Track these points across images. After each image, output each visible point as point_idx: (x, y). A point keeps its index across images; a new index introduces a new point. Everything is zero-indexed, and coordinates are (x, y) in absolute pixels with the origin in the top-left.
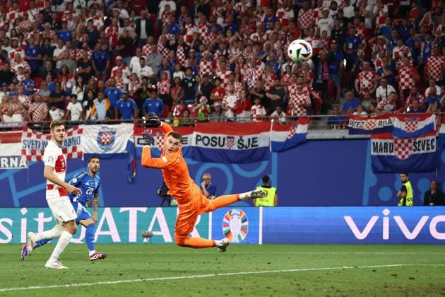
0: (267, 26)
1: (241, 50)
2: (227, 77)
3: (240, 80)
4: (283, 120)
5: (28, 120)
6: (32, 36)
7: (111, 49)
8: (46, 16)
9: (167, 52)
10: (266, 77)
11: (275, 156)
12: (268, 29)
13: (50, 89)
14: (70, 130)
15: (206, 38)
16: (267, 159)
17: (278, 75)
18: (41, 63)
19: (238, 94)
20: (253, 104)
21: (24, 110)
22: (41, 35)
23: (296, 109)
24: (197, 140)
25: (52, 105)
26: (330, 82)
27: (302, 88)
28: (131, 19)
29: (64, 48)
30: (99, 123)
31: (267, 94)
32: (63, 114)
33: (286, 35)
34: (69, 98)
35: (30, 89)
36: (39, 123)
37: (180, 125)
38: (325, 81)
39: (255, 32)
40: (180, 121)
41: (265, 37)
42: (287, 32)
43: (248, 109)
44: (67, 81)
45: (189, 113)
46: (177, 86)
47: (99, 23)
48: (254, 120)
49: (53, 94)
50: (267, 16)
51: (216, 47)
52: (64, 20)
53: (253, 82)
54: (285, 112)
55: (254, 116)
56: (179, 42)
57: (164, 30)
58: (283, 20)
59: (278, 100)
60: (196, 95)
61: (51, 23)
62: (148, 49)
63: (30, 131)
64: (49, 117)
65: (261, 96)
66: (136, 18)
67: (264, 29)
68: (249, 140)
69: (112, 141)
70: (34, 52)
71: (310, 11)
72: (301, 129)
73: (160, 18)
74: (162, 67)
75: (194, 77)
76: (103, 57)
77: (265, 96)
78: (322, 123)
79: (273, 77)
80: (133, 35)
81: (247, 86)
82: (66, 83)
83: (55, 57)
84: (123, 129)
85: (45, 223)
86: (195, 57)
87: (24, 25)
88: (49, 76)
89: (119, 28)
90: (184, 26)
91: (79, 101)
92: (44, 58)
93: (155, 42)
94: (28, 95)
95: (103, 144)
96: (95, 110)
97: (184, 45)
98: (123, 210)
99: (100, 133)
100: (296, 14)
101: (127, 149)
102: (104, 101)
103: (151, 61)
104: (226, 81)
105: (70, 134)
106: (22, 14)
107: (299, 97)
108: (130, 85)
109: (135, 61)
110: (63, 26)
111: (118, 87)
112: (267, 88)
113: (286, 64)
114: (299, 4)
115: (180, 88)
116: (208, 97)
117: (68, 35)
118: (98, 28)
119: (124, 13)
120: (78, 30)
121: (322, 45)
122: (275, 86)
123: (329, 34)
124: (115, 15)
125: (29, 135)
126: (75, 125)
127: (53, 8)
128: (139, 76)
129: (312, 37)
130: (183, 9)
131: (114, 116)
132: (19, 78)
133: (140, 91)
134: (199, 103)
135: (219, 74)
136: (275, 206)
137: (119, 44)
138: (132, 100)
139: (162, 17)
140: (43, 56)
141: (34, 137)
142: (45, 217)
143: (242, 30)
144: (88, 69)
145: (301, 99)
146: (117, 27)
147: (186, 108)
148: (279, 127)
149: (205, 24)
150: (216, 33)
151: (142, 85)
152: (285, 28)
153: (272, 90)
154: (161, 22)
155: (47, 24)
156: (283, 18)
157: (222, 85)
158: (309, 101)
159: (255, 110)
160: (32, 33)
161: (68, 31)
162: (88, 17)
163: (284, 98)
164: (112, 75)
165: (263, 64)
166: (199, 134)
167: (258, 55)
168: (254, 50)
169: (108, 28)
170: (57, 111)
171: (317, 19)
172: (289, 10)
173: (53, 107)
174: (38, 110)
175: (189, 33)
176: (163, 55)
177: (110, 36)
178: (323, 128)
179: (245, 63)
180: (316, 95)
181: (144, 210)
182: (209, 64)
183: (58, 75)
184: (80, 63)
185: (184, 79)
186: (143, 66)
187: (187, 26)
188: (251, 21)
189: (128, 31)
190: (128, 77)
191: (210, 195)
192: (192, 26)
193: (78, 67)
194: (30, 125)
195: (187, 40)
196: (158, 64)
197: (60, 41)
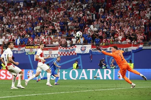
0: (131, 16)
1: (123, 23)
2: (119, 31)
3: (123, 31)
4: (136, 43)
5: (60, 43)
6: (61, 19)
7: (84, 23)
8: (65, 13)
9: (101, 24)
10: (131, 31)
11: (133, 54)
12: (131, 17)
13: (67, 34)
14: (72, 47)
15: (113, 19)
16: (131, 55)
17: (134, 30)
18: (64, 27)
19: (122, 36)
20: (127, 39)
21: (59, 41)
22: (64, 19)
23: (139, 40)
24: (110, 49)
25: (67, 39)
26: (150, 32)
27: (141, 34)
28: (90, 14)
29: (71, 22)
30: (81, 44)
31: (131, 36)
32: (70, 42)
33: (136, 18)
34: (72, 37)
35: (61, 35)
36: (64, 45)
37: (105, 45)
38: (148, 32)
39: (127, 18)
40: (105, 44)
41: (130, 19)
42: (137, 18)
43: (125, 40)
44: (72, 32)
45: (108, 41)
46: (104, 33)
47: (81, 15)
48: (127, 43)
49: (68, 36)
50: (131, 13)
51: (116, 22)
52: (71, 14)
53: (127, 32)
54: (136, 41)
55: (127, 42)
56: (105, 21)
57: (100, 17)
58: (136, 14)
59: (134, 38)
61: (67, 15)
62: (95, 23)
63: (61, 47)
64: (66, 43)
65: (129, 36)
66: (92, 14)
67: (130, 17)
68: (125, 49)
69: (85, 50)
70: (62, 24)
71: (144, 11)
72: (141, 46)
73: (99, 14)
74: (100, 28)
75: (109, 31)
77: (130, 36)
78: (147, 44)
79: (132, 31)
80: (91, 19)
81: (125, 33)
82: (71, 33)
83: (68, 25)
84: (88, 46)
85: (65, 74)
86: (110, 25)
87: (59, 16)
88: (66, 31)
89: (87, 17)
90: (106, 16)
91: (75, 38)
92: (65, 25)
93: (98, 21)
94: (60, 36)
95: (82, 50)
96: (80, 41)
97: (106, 22)
98: (88, 70)
99: (82, 47)
100: (139, 12)
101: (89, 52)
102: (83, 38)
103: (97, 26)
104: (119, 32)
105: (73, 48)
106: (58, 13)
107: (140, 37)
108: (90, 33)
109: (92, 26)
110: (70, 16)
111: (87, 34)
112: (131, 34)
113: (137, 27)
114: (140, 9)
116: (113, 37)
118: (81, 17)
119: (88, 12)
120: (75, 17)
121: (147, 22)
122: (133, 33)
123: (149, 18)
124: (86, 13)
125: (61, 48)
126: (74, 45)
127: (68, 11)
128: (93, 31)
129: (144, 19)
130: (106, 11)
131: (86, 42)
132: (58, 31)
133: (93, 35)
134: (111, 38)
135: (116, 30)
136: (133, 69)
137: (87, 21)
138: (91, 37)
139: (100, 13)
140: (64, 25)
141: (62, 49)
142: (65, 72)
143: (123, 17)
144: (78, 29)
145: (141, 37)
146: (86, 16)
147: (107, 40)
148: (134, 45)
149: (113, 15)
150: (116, 18)
151: (94, 33)
152: (136, 16)
153: (132, 35)
154: (99, 15)
155: (66, 15)
156: (136, 13)
157: (118, 33)
158: (143, 38)
159: (127, 40)
160: (61, 18)
161: (72, 18)
162: (78, 13)
163: (136, 37)
164: (85, 30)
165: (129, 27)
166: (111, 47)
167: (128, 24)
168: (127, 23)
169: (84, 17)
170: (69, 41)
171: (146, 14)
172: (137, 11)
173: (68, 40)
174: (63, 41)
175: (108, 18)
177: (84, 19)
178: (147, 46)
179: (124, 26)
180: (145, 36)
181: (94, 70)
182: (114, 27)
183: (69, 30)
184: (76, 27)
185: (106, 32)
186: (94, 28)
187: (107, 16)
188: (126, 14)
189: (90, 18)
190: (90, 31)
191: (114, 65)
192: (109, 16)
193: (75, 28)
194: (61, 45)
195: (107, 20)
196: (99, 27)
197: (70, 20)
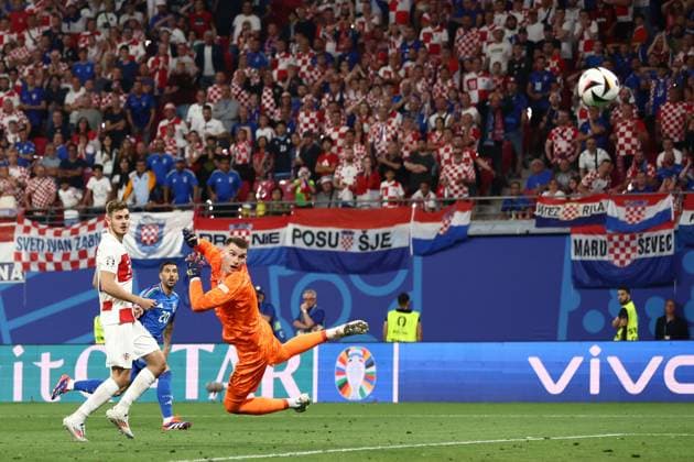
0: (406, 56)
1: (365, 93)
2: (342, 136)
3: (363, 140)
4: (431, 204)
5: (24, 205)
6: (31, 72)
7: (156, 93)
8: (53, 40)
9: (246, 96)
10: (404, 136)
11: (418, 262)
12: (408, 59)
13: (60, 157)
14: (91, 222)
15: (308, 74)
16: (405, 268)
17: (423, 134)
18: (45, 114)
19: (359, 163)
20: (384, 179)
21: (18, 190)
22: (45, 71)
23: (452, 187)
24: (294, 237)
25: (62, 182)
26: (506, 143)
27: (461, 154)
28: (189, 45)
29: (83, 90)
30: (138, 210)
31: (406, 164)
32: (80, 196)
33: (436, 68)
34: (90, 170)
35: (28, 157)
36: (43, 211)
37: (267, 213)
38: (498, 143)
39: (386, 65)
40: (267, 206)
41: (402, 73)
42: (438, 65)
43: (376, 187)
44: (87, 143)
45: (282, 193)
46: (262, 150)
47: (138, 51)
48: (386, 204)
49: (65, 165)
50: (405, 40)
51: (324, 88)
52: (82, 45)
53: (383, 145)
54: (435, 192)
55: (386, 198)
56: (265, 81)
57: (242, 61)
58: (432, 46)
59: (423, 173)
60: (293, 165)
61: (61, 52)
62: (215, 93)
63: (28, 223)
64: (58, 200)
65: (397, 166)
66: (197, 43)
67: (400, 60)
68: (377, 236)
69: (159, 239)
70: (34, 97)
71: (474, 31)
72: (460, 219)
73: (235, 42)
74: (238, 120)
75: (289, 136)
76: (144, 104)
77: (403, 168)
78: (493, 210)
79: (414, 137)
80: (192, 69)
81: (374, 151)
82: (85, 148)
83: (68, 105)
84: (177, 220)
85: (52, 370)
86: (290, 104)
87: (19, 54)
88: (58, 136)
89: (170, 59)
90: (273, 56)
91: (107, 176)
92: (51, 107)
93: (227, 81)
94: (25, 166)
95: (145, 243)
96: (132, 189)
97: (274, 86)
98: (176, 348)
99: (140, 227)
100: (452, 36)
101: (182, 252)
102: (147, 175)
103: (221, 113)
104: (340, 142)
105: (92, 228)
106: (15, 36)
107: (457, 167)
108: (187, 149)
109: (195, 112)
110: (81, 55)
111: (169, 153)
112: (406, 154)
113: (436, 115)
114: (458, 20)
115: (267, 153)
117: (88, 69)
118: (137, 59)
119: (178, 35)
120: (104, 62)
121: (493, 86)
122: (418, 150)
123: (504, 68)
124: (163, 38)
125: (27, 230)
126: (100, 213)
127: (65, 27)
128: (202, 135)
129: (477, 72)
130: (272, 28)
131: (162, 197)
132: (11, 138)
133: (203, 159)
134: (297, 177)
135: (329, 131)
136: (418, 341)
137: (170, 84)
138: (191, 172)
139: (238, 41)
140: (48, 104)
141: (34, 233)
142: (53, 359)
143: (365, 61)
144: (121, 125)
145: (460, 171)
146: (166, 57)
147: (277, 186)
148: (424, 216)
149: (306, 52)
150: (325, 66)
151: (206, 149)
152: (434, 58)
153: (414, 158)
154: (237, 49)
155: (55, 53)
156: (432, 42)
157: (334, 150)
158: (472, 175)
159: (386, 189)
160: (31, 67)
161: (88, 65)
162: (119, 40)
163: (434, 169)
164: (159, 133)
165: (399, 115)
166: (298, 226)
167: (392, 101)
168: (385, 94)
169: (152, 59)
170: (70, 192)
171: (485, 44)
172: (440, 30)
173: (65, 185)
174: (41, 189)
175: (282, 66)
176: (241, 101)
177: (155, 73)
178: (495, 217)
179: (370, 113)
180: (484, 164)
181: (210, 348)
182: (313, 115)
183: (72, 133)
184: (108, 114)
185: (273, 140)
186: (208, 119)
187: (277, 56)
188: (379, 47)
189: (183, 64)
190: (185, 137)
191: (316, 324)
192: (287, 56)
193: (104, 121)
194: (28, 214)
195: (279, 79)
196: (232, 115)
197: (75, 80)
